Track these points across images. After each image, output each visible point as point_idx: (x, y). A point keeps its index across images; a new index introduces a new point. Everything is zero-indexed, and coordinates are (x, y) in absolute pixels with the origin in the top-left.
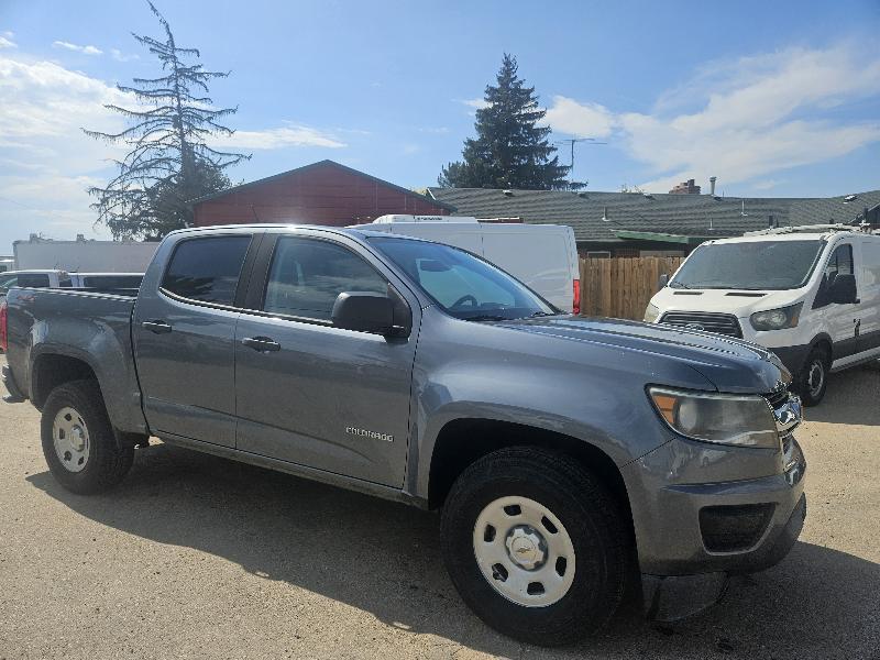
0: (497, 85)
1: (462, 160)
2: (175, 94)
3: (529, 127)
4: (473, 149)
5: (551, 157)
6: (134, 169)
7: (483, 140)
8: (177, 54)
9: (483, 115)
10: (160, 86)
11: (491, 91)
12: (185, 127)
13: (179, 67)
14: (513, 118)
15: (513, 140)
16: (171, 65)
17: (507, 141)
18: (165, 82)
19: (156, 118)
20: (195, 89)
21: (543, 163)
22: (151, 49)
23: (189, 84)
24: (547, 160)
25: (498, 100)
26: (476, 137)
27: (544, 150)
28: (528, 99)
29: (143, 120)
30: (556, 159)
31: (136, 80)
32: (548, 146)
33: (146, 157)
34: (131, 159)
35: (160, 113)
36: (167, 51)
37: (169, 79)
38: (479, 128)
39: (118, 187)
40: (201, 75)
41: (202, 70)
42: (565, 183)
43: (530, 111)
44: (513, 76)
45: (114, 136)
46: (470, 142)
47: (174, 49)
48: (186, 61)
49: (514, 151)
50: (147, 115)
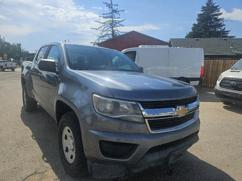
0: (206, 6)
1: (191, 31)
2: (112, 17)
3: (216, 18)
4: (195, 27)
5: (223, 28)
6: (101, 37)
7: (199, 24)
8: (113, 6)
9: (200, 15)
10: (108, 15)
11: (203, 8)
12: (113, 26)
13: (113, 9)
14: (210, 16)
15: (209, 23)
16: (111, 9)
17: (207, 23)
18: (109, 14)
19: (107, 24)
20: (116, 15)
21: (219, 30)
22: (107, 6)
23: (115, 14)
24: (221, 29)
25: (206, 10)
26: (196, 23)
27: (220, 25)
28: (217, 9)
29: (104, 24)
30: (224, 29)
31: (103, 14)
32: (222, 24)
33: (104, 34)
34: (100, 35)
35: (107, 22)
36: (110, 6)
37: (111, 13)
38: (198, 20)
39: (97, 42)
40: (118, 11)
41: (118, 10)
42: (227, 36)
43: (216, 13)
44: (211, 2)
45: (97, 29)
46: (194, 25)
47: (112, 5)
48: (115, 8)
49: (210, 27)
50: (104, 23)
